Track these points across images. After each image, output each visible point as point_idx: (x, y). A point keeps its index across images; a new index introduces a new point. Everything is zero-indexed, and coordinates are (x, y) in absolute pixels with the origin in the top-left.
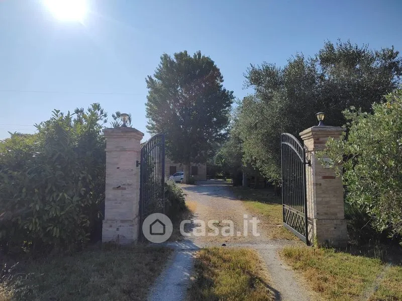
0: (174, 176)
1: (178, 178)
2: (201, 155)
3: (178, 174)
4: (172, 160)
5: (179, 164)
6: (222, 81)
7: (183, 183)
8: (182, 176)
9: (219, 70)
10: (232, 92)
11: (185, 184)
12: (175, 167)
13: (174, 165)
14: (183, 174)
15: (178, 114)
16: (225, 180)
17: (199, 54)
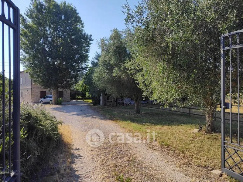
0: (44, 98)
1: (47, 100)
2: (67, 82)
3: (48, 97)
4: (42, 86)
5: (49, 89)
6: (83, 27)
7: (52, 104)
8: (51, 99)
9: (80, 18)
10: (91, 36)
11: (54, 105)
12: (45, 92)
13: (44, 90)
14: (51, 97)
15: (47, 49)
16: (83, 101)
17: (65, 3)
